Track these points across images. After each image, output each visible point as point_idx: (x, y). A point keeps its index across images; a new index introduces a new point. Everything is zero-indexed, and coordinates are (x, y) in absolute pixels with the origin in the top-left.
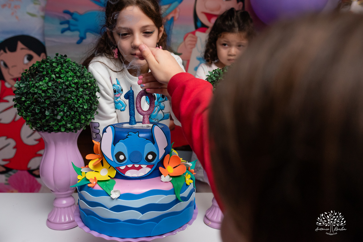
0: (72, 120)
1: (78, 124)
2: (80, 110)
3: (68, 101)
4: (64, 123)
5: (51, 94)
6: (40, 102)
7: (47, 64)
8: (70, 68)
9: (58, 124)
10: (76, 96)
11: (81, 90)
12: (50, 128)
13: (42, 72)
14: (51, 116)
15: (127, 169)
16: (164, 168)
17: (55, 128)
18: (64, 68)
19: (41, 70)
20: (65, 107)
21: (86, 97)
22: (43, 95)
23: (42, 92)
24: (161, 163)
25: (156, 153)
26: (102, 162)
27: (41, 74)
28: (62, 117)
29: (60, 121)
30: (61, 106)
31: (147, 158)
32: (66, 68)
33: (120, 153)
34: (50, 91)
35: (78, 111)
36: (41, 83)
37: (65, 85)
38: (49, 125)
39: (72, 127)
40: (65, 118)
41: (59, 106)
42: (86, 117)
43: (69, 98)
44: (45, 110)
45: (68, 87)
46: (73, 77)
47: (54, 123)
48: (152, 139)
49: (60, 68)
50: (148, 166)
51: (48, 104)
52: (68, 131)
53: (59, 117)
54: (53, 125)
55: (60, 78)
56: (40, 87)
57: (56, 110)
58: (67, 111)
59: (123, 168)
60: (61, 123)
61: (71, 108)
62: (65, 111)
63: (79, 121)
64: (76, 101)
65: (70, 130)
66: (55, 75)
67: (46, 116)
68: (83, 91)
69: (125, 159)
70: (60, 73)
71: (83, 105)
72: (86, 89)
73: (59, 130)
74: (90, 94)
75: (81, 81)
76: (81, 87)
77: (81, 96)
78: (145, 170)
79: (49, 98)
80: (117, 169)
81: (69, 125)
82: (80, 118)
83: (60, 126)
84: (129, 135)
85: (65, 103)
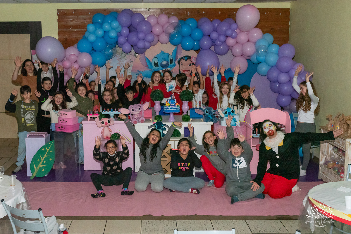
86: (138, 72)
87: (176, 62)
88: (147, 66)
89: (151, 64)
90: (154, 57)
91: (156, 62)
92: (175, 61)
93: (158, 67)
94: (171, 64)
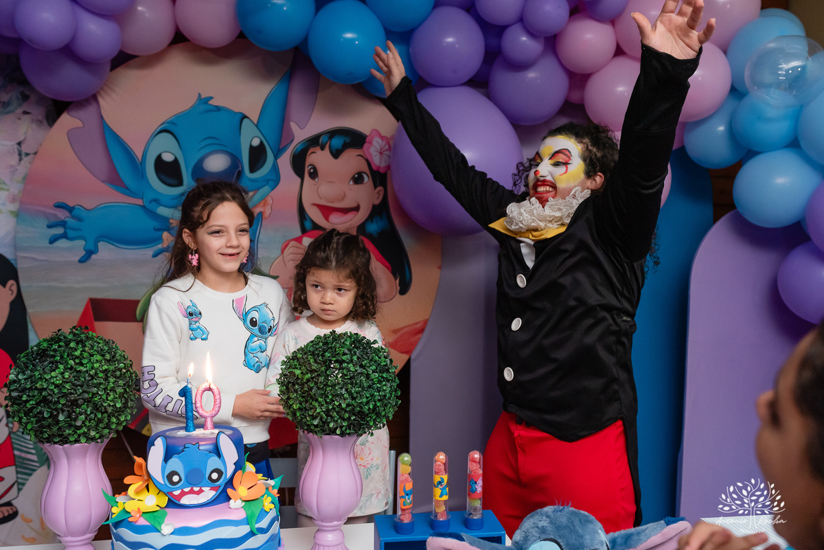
0: (97, 425)
1: (106, 431)
2: (110, 410)
3: (92, 398)
4: (86, 430)
5: (68, 389)
6: (51, 402)
7: (62, 344)
8: (95, 348)
9: (76, 433)
10: (105, 389)
11: (112, 380)
12: (64, 438)
13: (54, 356)
14: (65, 421)
15: (183, 494)
16: (234, 489)
17: (72, 439)
18: (86, 349)
19: (51, 353)
20: (88, 408)
21: (120, 390)
22: (56, 391)
23: (55, 388)
24: (230, 483)
25: (223, 470)
26: (147, 487)
27: (52, 359)
28: (83, 422)
29: (79, 428)
30: (83, 406)
31: (210, 478)
32: (90, 349)
33: (174, 473)
34: (68, 386)
35: (106, 412)
36: (53, 374)
37: (90, 375)
38: (63, 435)
39: (97, 436)
40: (87, 424)
41: (79, 406)
42: (118, 419)
43: (93, 394)
44: (58, 413)
45: (92, 377)
46: (101, 362)
47: (70, 432)
48: (217, 451)
49: (81, 349)
50: (212, 489)
51: (63, 405)
52: (91, 441)
53: (79, 423)
54: (69, 434)
55: (81, 364)
56: (52, 381)
57: (75, 412)
58: (91, 413)
59: (177, 493)
60: (82, 431)
61: (96, 408)
62: (89, 413)
63: (108, 426)
64: (104, 397)
65: (93, 439)
66: (74, 360)
67: (58, 422)
68: (115, 381)
69: (180, 480)
70: (81, 357)
71: (114, 402)
72: (118, 378)
73: (77, 441)
74: (125, 384)
75: (112, 368)
76: (112, 376)
77: (113, 390)
78: (209, 494)
79: (65, 395)
80: (169, 494)
81: (93, 433)
82: (109, 421)
83: (79, 436)
84: (185, 448)
85: (88, 401)
86: (62, 215)
87: (285, 161)
88: (115, 180)
89: (137, 167)
90: (155, 125)
91: (168, 158)
92: (276, 157)
93: (180, 183)
94: (252, 170)
